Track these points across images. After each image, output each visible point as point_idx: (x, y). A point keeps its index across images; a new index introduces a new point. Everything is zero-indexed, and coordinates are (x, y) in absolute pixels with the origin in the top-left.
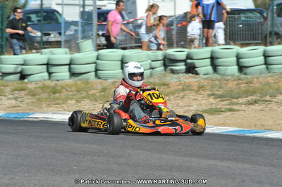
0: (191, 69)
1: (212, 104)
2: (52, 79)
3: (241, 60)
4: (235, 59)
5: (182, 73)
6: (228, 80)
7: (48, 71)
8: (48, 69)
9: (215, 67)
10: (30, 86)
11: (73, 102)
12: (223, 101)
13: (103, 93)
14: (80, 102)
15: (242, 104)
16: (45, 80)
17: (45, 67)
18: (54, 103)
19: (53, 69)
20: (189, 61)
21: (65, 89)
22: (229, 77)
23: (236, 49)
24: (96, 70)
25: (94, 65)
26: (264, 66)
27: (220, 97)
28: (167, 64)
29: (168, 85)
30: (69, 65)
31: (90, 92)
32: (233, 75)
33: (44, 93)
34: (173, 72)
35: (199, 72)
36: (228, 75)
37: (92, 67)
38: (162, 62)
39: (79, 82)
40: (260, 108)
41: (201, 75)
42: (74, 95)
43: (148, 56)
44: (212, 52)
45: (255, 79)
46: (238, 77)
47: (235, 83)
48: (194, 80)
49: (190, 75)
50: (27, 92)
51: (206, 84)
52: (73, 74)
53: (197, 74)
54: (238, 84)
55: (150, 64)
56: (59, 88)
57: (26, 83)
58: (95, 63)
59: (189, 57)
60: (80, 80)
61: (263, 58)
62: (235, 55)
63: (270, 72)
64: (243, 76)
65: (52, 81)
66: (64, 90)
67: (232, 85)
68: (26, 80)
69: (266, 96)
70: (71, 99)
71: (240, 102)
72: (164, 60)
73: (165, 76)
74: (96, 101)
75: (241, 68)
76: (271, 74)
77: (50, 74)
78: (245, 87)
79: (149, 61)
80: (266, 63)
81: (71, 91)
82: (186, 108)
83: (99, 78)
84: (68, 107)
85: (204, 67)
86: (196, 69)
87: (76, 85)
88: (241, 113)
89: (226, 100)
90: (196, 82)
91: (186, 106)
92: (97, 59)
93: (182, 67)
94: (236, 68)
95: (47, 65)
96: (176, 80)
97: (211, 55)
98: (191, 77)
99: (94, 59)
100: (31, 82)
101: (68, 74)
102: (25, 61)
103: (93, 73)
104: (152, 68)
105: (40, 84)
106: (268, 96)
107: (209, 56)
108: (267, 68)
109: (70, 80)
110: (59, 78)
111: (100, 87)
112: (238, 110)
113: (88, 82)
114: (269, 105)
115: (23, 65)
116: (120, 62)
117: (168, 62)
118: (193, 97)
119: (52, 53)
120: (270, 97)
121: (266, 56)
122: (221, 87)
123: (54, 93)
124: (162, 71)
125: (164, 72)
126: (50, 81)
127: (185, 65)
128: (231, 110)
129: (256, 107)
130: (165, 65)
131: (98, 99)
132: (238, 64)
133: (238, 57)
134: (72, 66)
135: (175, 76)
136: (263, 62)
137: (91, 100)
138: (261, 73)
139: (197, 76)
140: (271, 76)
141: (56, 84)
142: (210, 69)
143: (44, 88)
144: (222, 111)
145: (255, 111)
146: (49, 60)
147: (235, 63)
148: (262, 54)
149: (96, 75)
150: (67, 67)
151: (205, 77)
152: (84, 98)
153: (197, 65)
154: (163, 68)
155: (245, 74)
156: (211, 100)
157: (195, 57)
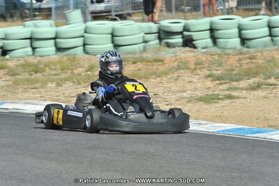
0: (188, 42)
1: (208, 88)
2: (36, 54)
3: (243, 32)
4: (237, 30)
5: (179, 47)
6: (229, 54)
7: (31, 46)
8: (31, 43)
9: (214, 39)
10: (10, 64)
11: (54, 85)
12: (221, 84)
13: (89, 73)
14: (61, 86)
15: (242, 89)
16: (28, 56)
17: (29, 41)
18: (31, 86)
19: (36, 44)
20: (186, 33)
21: (48, 66)
22: (229, 51)
23: (238, 19)
24: (85, 45)
25: (82, 38)
26: (269, 38)
27: (219, 78)
28: (162, 36)
29: (162, 61)
30: (55, 38)
31: (76, 72)
32: (234, 49)
33: (25, 72)
34: (168, 45)
35: (197, 45)
36: (229, 49)
37: (80, 41)
38: (157, 35)
39: (66, 58)
40: (263, 94)
41: (199, 49)
42: (57, 75)
43: (141, 28)
44: (211, 23)
45: (259, 54)
46: (240, 50)
47: (237, 58)
48: (192, 54)
49: (188, 48)
50: (6, 71)
51: (204, 59)
52: (59, 49)
53: (195, 47)
54: (240, 60)
55: (144, 37)
56: (42, 66)
57: (8, 60)
58: (83, 36)
59: (186, 29)
60: (66, 55)
61: (267, 29)
62: (237, 26)
63: (275, 45)
64: (245, 49)
65: (36, 57)
66: (47, 69)
67: (233, 61)
68: (7, 57)
69: (270, 77)
70: (52, 81)
71: (241, 86)
72: (158, 33)
73: (159, 50)
74: (80, 84)
75: (244, 41)
76: (276, 47)
77: (34, 49)
78: (247, 63)
79: (143, 34)
80: (271, 35)
81: (55, 70)
82: (179, 95)
83: (87, 53)
84: (46, 92)
85: (203, 40)
86: (194, 42)
87: (62, 62)
88: (241, 100)
89: (226, 83)
90: (194, 57)
91: (179, 91)
92: (86, 32)
93: (178, 40)
94: (238, 40)
95: (31, 38)
96: (171, 55)
97: (211, 26)
98: (188, 51)
99: (82, 33)
100: (12, 58)
101: (54, 48)
102: (6, 35)
103: (82, 48)
104: (146, 42)
105: (22, 62)
106: (273, 78)
107: (208, 27)
108: (272, 40)
109: (56, 56)
110: (43, 54)
111: (87, 65)
112: (238, 98)
113: (75, 58)
114: (274, 90)
115: (4, 39)
116: (110, 36)
117: (163, 34)
118: (187, 79)
119: (36, 26)
120: (275, 78)
121: (270, 27)
122: (220, 65)
123: (36, 73)
124: (156, 44)
125: (158, 46)
126: (33, 57)
127: (183, 38)
128: (230, 97)
129: (259, 93)
130: (160, 39)
131: (82, 82)
132: (240, 36)
133: (240, 29)
134: (58, 40)
135: (171, 50)
136: (268, 33)
137: (73, 82)
138: (265, 46)
139: (195, 50)
140: (276, 50)
141: (39, 62)
142: (209, 41)
143: (26, 66)
144: (219, 99)
145: (258, 98)
146: (32, 33)
147: (237, 35)
148: (266, 24)
149: (84, 50)
150: (53, 41)
151: (204, 50)
152: (66, 80)
153: (194, 38)
154: (157, 41)
155: (248, 47)
156: (209, 83)
157: (192, 29)
